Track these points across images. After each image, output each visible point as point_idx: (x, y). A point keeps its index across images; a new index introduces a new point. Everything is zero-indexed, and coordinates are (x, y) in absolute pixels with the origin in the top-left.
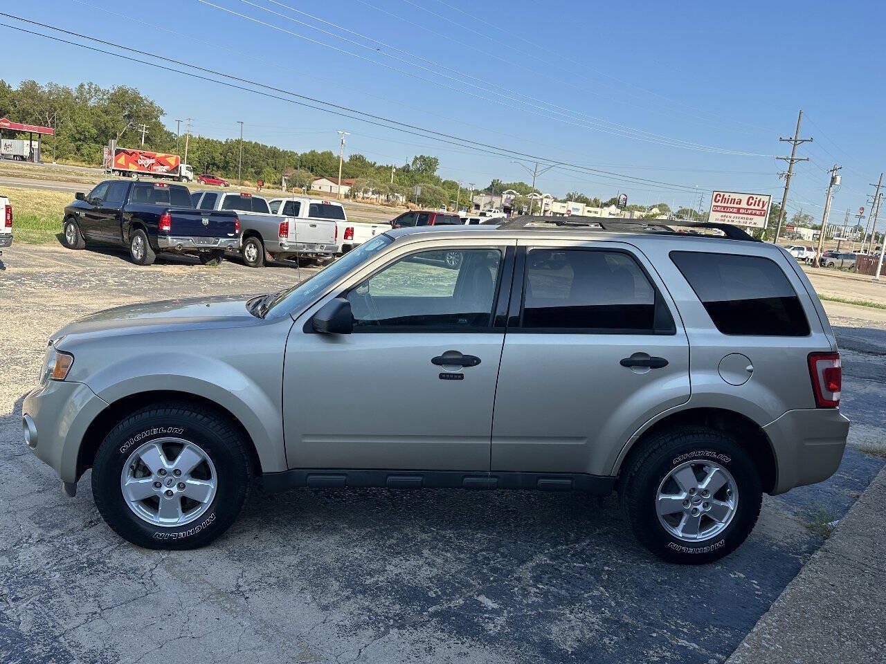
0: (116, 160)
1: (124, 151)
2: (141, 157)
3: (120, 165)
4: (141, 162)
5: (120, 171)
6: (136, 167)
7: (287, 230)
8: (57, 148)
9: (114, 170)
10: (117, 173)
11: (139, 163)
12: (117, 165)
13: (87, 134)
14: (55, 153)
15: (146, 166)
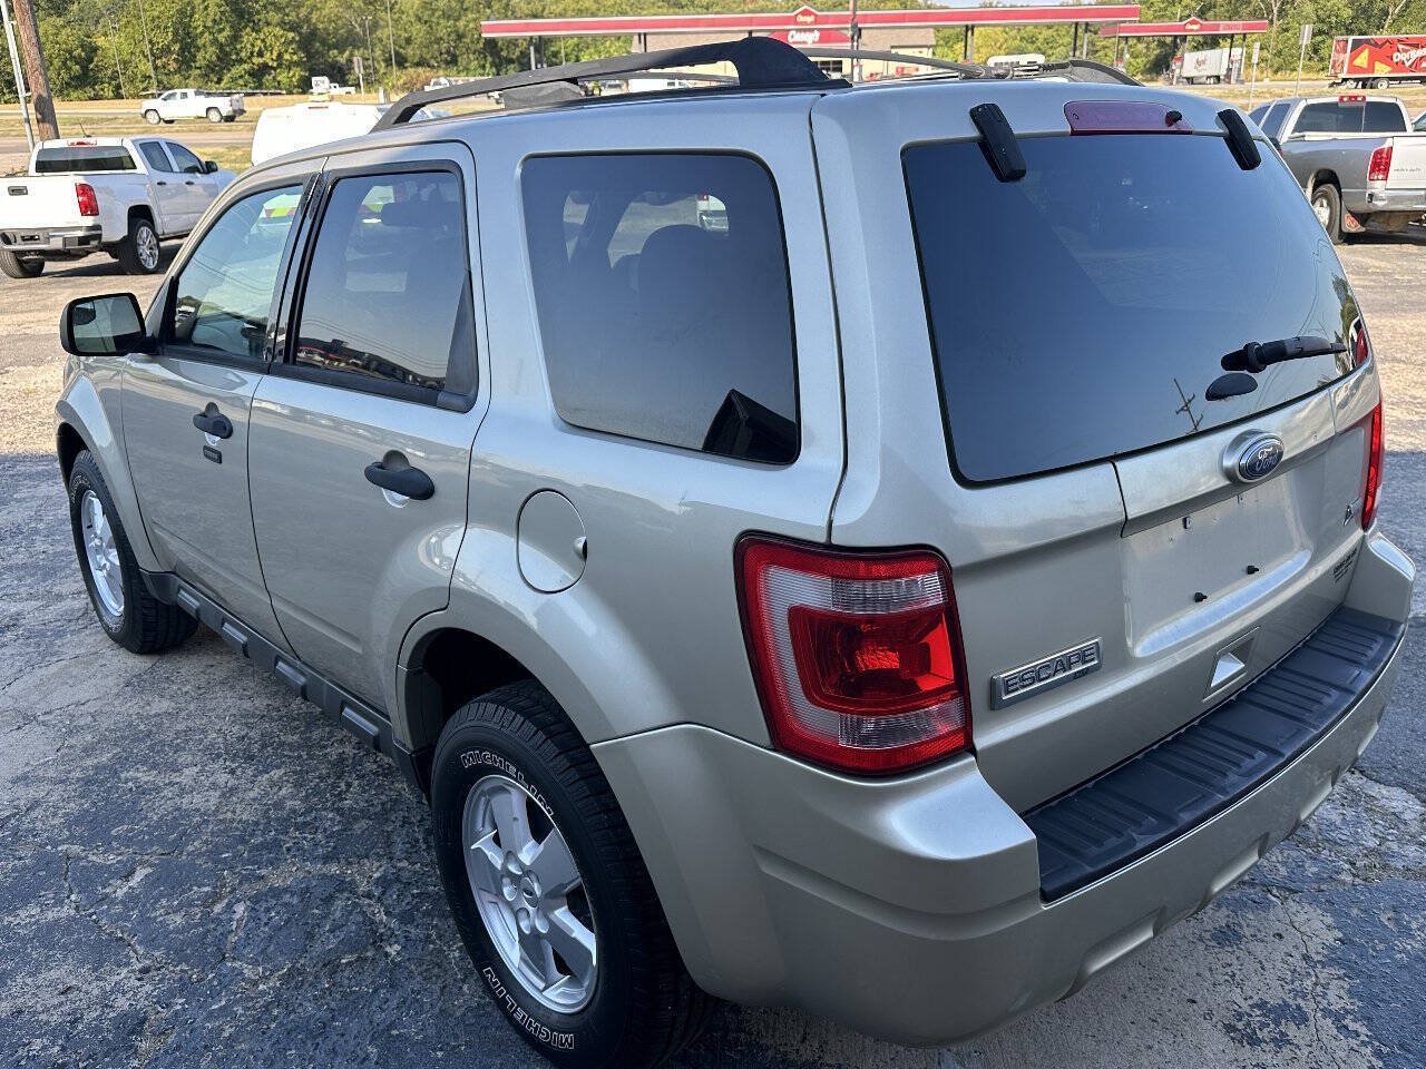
0: (1352, 59)
1: (1367, 41)
2: (1401, 47)
3: (1361, 70)
4: (1398, 57)
5: (1357, 80)
6: (1389, 69)
7: (1388, 165)
8: (1279, 53)
9: (1345, 80)
10: (1351, 84)
11: (1395, 60)
12: (1353, 69)
13: (1333, 19)
14: (1278, 61)
15: (1407, 64)
